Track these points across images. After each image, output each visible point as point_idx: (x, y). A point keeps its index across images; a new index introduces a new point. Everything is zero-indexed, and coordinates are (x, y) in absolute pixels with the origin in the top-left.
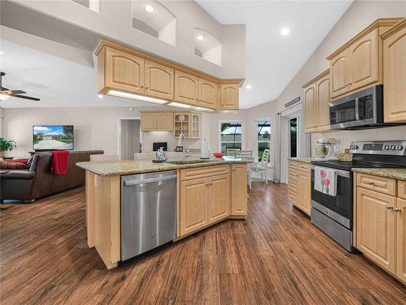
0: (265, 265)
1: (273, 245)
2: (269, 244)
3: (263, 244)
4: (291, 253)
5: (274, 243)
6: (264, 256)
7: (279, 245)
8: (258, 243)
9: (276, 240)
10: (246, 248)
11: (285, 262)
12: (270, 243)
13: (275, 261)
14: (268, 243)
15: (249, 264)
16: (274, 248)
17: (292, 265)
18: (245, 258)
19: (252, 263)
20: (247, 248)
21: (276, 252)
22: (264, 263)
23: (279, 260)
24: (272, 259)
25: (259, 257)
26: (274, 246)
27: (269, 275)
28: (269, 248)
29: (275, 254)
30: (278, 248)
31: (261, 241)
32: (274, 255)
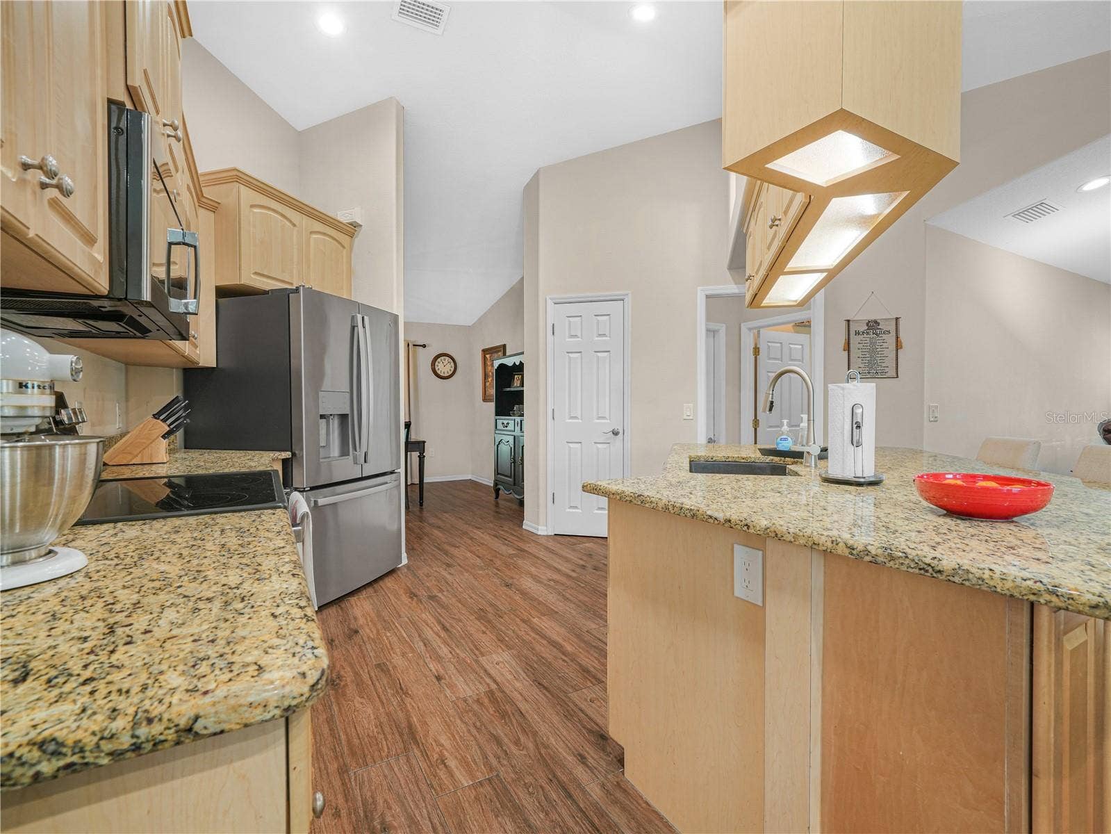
0: (494, 638)
1: (485, 682)
2: (495, 681)
3: (510, 677)
4: (442, 672)
5: (483, 689)
6: (500, 651)
7: (468, 685)
8: (524, 675)
9: (478, 701)
10: (544, 655)
11: (458, 652)
12: (494, 686)
13: (477, 649)
14: (497, 684)
15: (523, 633)
16: (482, 674)
17: (444, 651)
18: (534, 639)
19: (518, 637)
20: (541, 658)
21: (475, 666)
22: (496, 640)
23: (469, 651)
24: (482, 650)
25: (509, 647)
26: (482, 678)
27: (484, 629)
28: (492, 672)
29: (477, 661)
30: (472, 677)
31: (518, 685)
32: (480, 659)
